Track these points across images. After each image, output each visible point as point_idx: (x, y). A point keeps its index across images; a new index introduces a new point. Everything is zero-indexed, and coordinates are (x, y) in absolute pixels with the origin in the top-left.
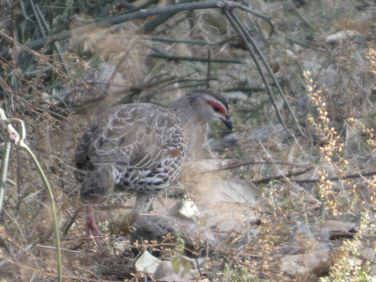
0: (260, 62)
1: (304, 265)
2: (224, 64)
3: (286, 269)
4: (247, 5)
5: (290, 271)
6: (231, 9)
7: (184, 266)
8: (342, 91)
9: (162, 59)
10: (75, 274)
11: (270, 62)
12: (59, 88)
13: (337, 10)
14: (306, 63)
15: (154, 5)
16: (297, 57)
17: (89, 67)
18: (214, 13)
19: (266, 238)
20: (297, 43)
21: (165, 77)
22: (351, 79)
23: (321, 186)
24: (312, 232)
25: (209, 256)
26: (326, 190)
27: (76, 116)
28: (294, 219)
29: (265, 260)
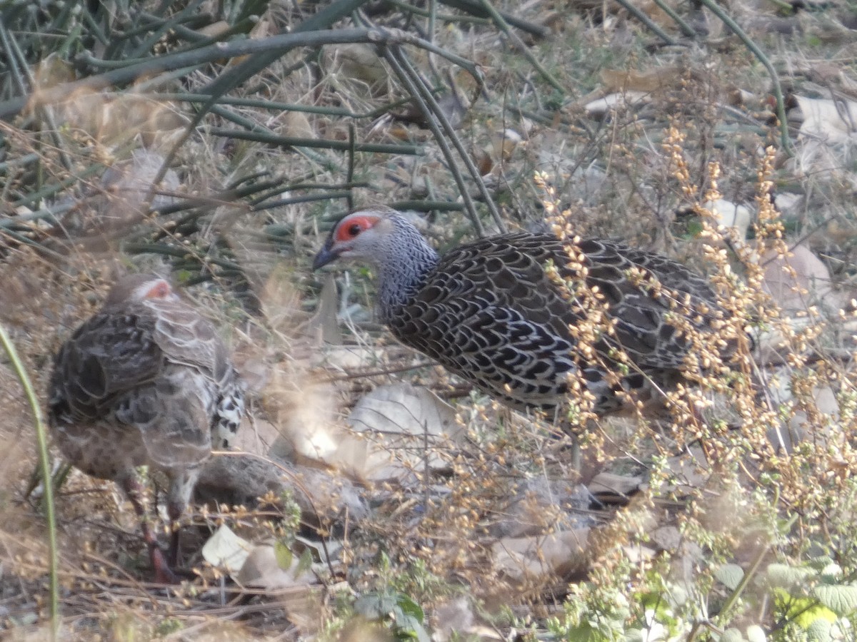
0: (453, 153)
1: (539, 560)
2: (380, 155)
3: (503, 566)
4: (428, 38)
5: (511, 570)
6: (396, 45)
7: (298, 557)
8: (617, 214)
9: (259, 144)
10: (83, 568)
11: (472, 154)
12: (51, 198)
13: (607, 51)
14: (545, 156)
15: (243, 35)
16: (527, 143)
17: (113, 157)
18: (362, 52)
19: (464, 504)
20: (527, 116)
21: (262, 180)
22: (635, 189)
23: (572, 402)
24: (556, 493)
25: (350, 539)
26: (582, 410)
27: (88, 255)
28: (519, 467)
29: (461, 547)
